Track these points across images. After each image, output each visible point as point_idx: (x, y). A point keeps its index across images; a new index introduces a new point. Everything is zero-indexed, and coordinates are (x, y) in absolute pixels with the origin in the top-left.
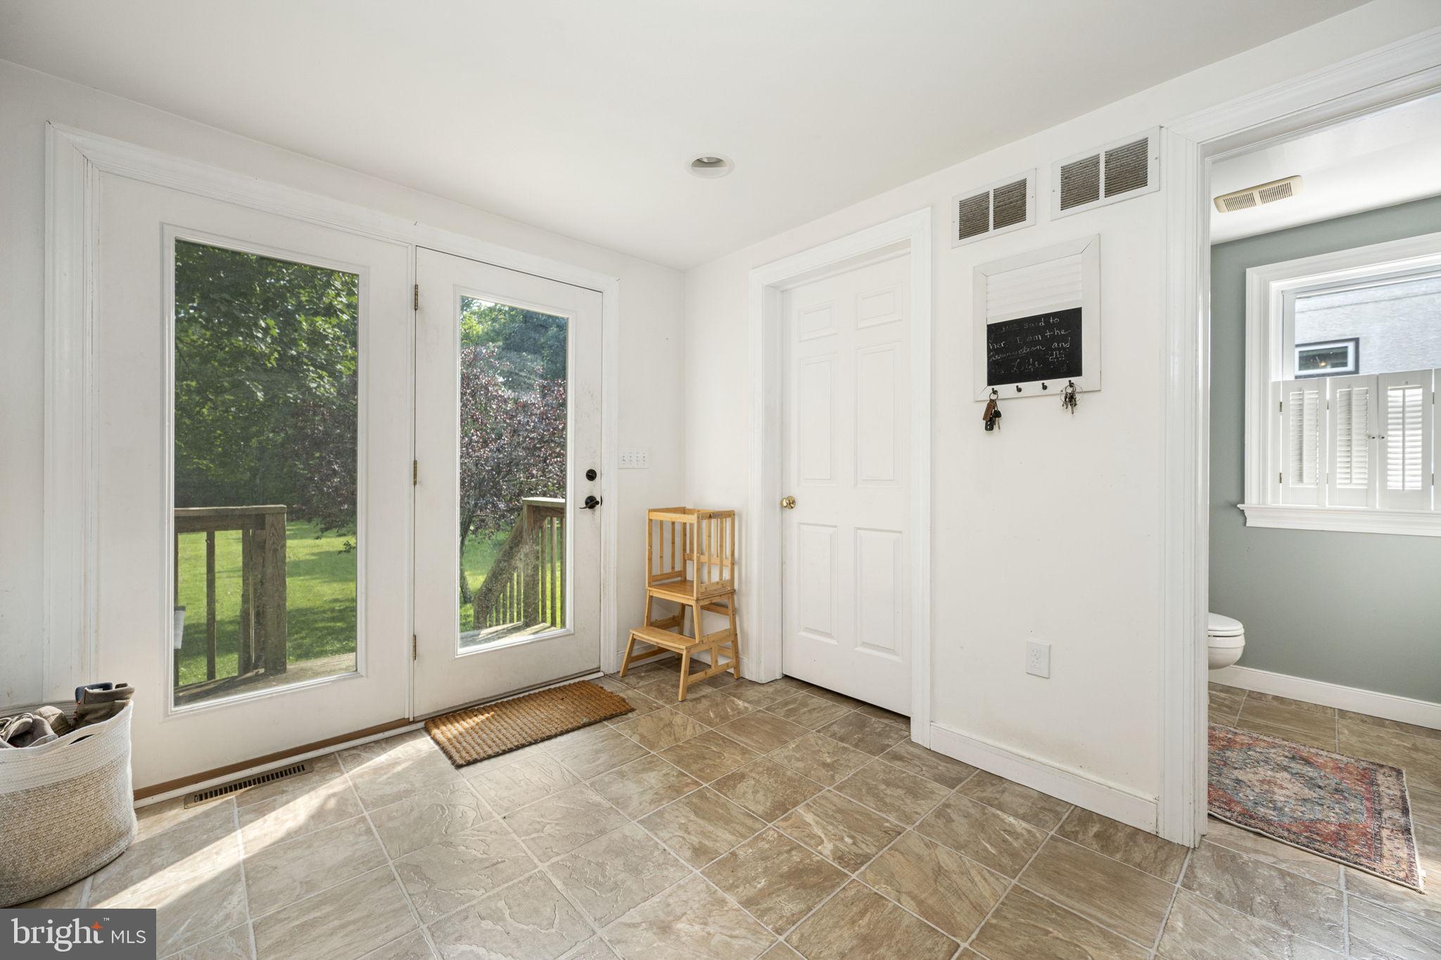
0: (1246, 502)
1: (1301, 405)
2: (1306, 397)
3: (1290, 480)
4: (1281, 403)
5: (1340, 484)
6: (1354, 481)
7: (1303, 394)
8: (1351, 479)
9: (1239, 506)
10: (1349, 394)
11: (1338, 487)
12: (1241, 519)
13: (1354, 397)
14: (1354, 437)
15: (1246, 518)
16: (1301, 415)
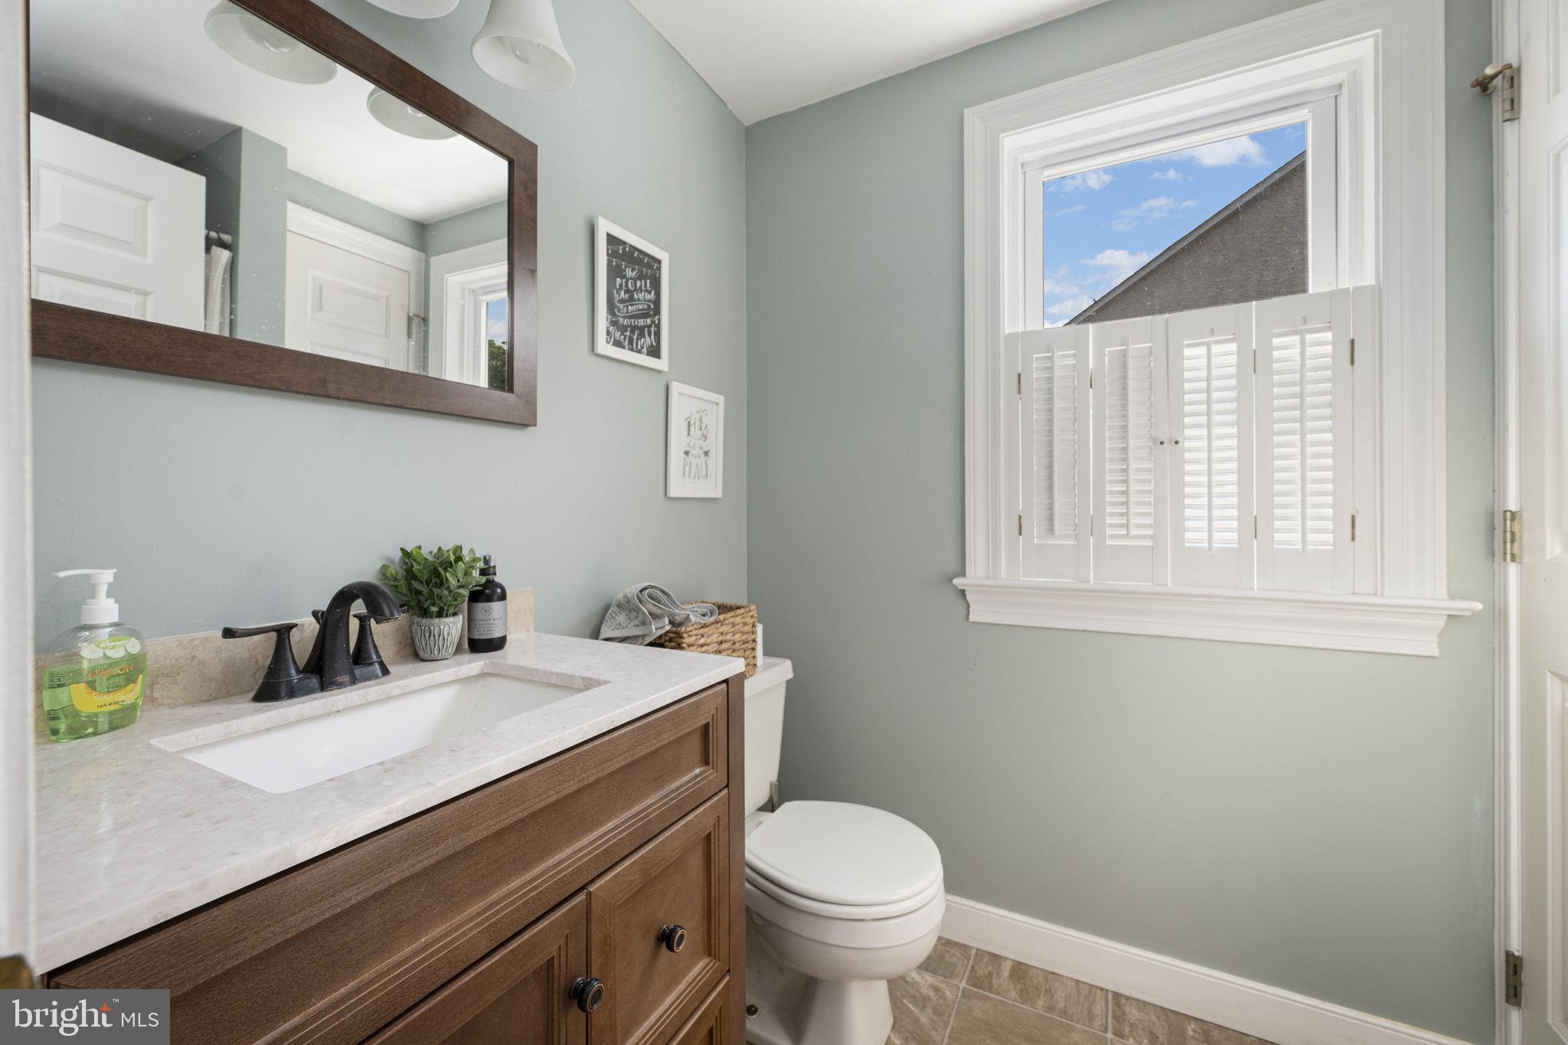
0: (967, 575)
1: (1050, 379)
2: (1058, 362)
3: (1035, 525)
4: (1019, 375)
5: (1112, 536)
6: (1134, 532)
7: (1051, 358)
8: (1127, 526)
9: (956, 581)
10: (1124, 355)
11: (1109, 542)
12: (962, 606)
13: (1132, 363)
14: (1133, 442)
15: (968, 607)
16: (1050, 400)
